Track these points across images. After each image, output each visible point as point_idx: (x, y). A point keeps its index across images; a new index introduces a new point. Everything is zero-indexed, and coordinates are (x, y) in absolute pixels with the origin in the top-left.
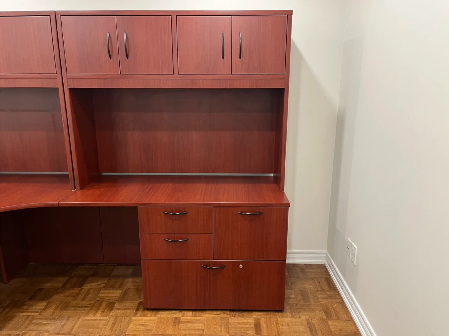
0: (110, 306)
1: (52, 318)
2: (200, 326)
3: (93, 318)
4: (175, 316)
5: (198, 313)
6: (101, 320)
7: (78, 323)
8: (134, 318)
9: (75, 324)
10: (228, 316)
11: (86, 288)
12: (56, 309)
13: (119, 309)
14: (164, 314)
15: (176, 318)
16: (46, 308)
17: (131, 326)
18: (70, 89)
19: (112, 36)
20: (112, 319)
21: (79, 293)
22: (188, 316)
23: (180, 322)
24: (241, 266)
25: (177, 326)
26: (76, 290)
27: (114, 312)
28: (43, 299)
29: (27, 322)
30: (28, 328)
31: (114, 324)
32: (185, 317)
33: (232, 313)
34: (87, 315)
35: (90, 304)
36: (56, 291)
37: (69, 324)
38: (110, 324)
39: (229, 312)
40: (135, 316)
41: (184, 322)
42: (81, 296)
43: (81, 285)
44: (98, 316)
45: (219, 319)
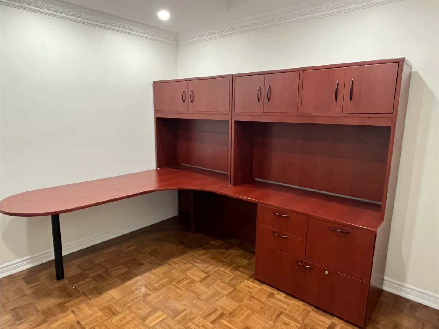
0: (237, 268)
1: (204, 261)
2: (285, 306)
3: (224, 270)
4: (272, 291)
5: (290, 297)
6: (227, 273)
7: (215, 270)
8: (246, 281)
9: (213, 269)
10: (311, 310)
11: (230, 251)
12: (208, 257)
13: (240, 271)
14: (265, 287)
15: (272, 293)
16: (204, 254)
17: (241, 285)
18: (236, 122)
19: (261, 88)
20: (233, 276)
21: (224, 253)
22: (281, 296)
23: (273, 297)
24: (327, 272)
25: (269, 298)
26: (224, 251)
27: (237, 272)
28: (205, 249)
29: (191, 258)
30: (190, 262)
31: (232, 279)
32: (279, 296)
33: (316, 309)
34: (222, 267)
35: (227, 262)
36: (214, 247)
37: (210, 268)
38: (230, 278)
39: (313, 308)
40: (247, 280)
41: (275, 298)
42: (225, 255)
43: (228, 249)
44: (227, 271)
45: (302, 309)
